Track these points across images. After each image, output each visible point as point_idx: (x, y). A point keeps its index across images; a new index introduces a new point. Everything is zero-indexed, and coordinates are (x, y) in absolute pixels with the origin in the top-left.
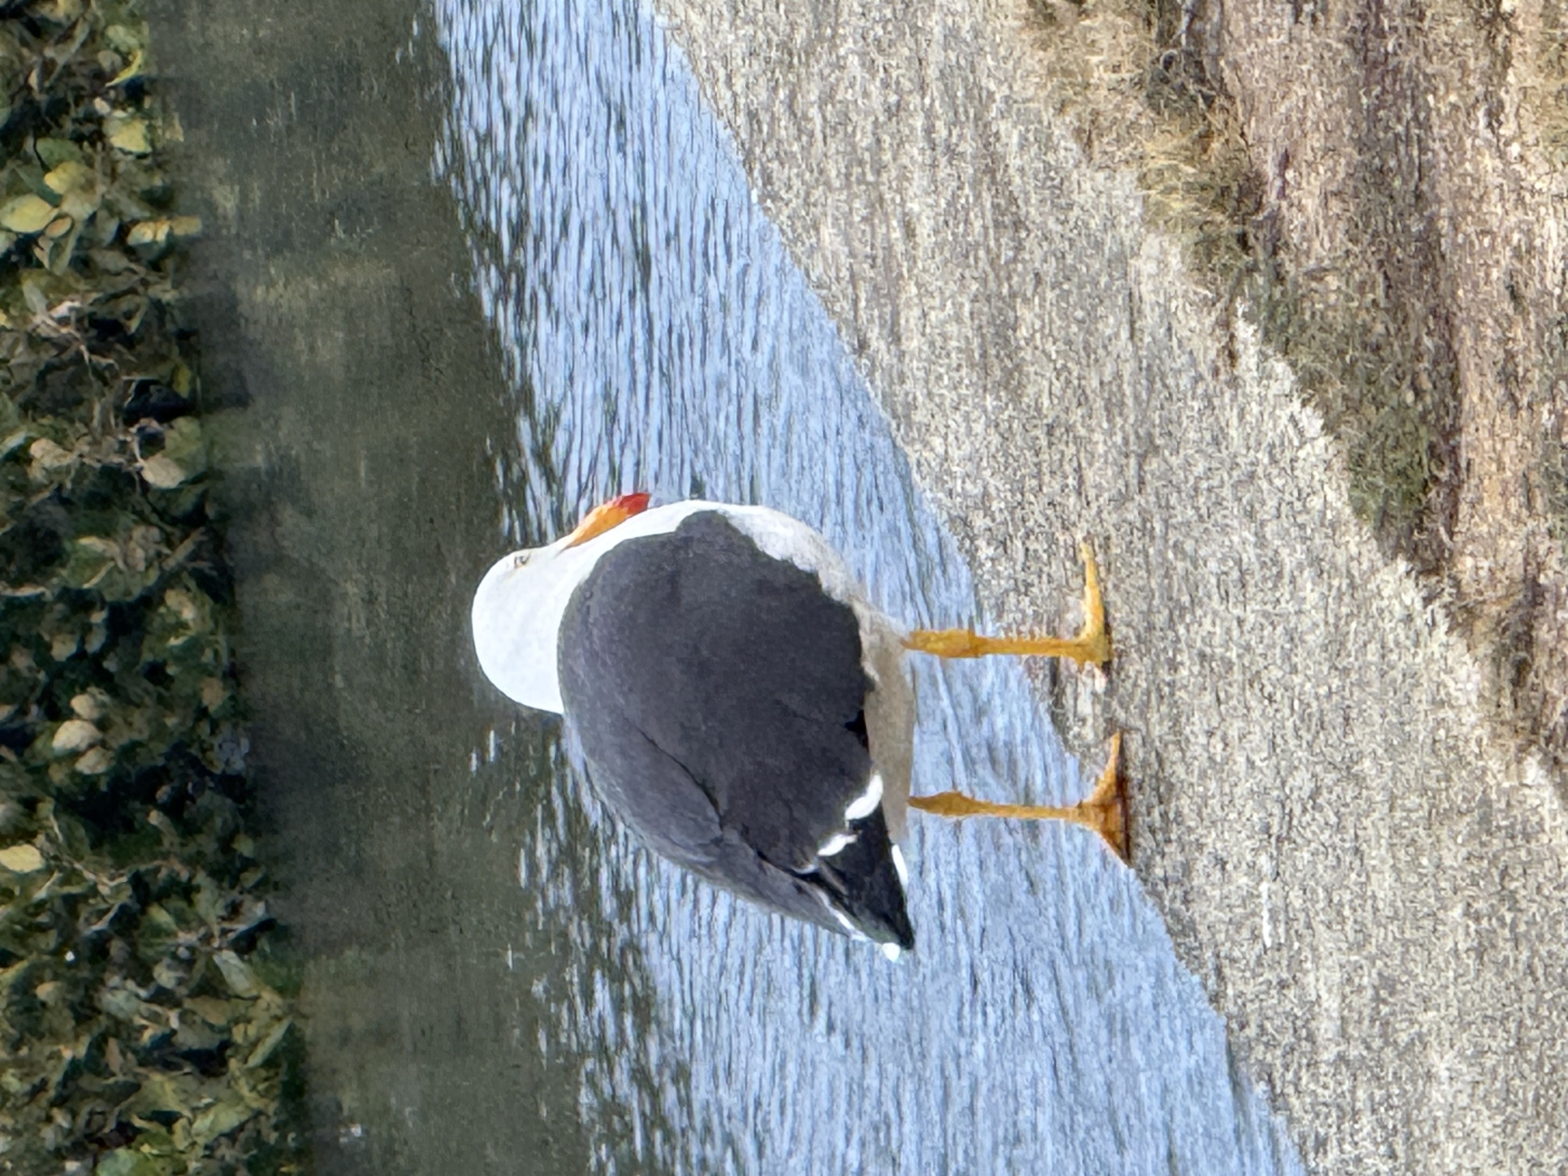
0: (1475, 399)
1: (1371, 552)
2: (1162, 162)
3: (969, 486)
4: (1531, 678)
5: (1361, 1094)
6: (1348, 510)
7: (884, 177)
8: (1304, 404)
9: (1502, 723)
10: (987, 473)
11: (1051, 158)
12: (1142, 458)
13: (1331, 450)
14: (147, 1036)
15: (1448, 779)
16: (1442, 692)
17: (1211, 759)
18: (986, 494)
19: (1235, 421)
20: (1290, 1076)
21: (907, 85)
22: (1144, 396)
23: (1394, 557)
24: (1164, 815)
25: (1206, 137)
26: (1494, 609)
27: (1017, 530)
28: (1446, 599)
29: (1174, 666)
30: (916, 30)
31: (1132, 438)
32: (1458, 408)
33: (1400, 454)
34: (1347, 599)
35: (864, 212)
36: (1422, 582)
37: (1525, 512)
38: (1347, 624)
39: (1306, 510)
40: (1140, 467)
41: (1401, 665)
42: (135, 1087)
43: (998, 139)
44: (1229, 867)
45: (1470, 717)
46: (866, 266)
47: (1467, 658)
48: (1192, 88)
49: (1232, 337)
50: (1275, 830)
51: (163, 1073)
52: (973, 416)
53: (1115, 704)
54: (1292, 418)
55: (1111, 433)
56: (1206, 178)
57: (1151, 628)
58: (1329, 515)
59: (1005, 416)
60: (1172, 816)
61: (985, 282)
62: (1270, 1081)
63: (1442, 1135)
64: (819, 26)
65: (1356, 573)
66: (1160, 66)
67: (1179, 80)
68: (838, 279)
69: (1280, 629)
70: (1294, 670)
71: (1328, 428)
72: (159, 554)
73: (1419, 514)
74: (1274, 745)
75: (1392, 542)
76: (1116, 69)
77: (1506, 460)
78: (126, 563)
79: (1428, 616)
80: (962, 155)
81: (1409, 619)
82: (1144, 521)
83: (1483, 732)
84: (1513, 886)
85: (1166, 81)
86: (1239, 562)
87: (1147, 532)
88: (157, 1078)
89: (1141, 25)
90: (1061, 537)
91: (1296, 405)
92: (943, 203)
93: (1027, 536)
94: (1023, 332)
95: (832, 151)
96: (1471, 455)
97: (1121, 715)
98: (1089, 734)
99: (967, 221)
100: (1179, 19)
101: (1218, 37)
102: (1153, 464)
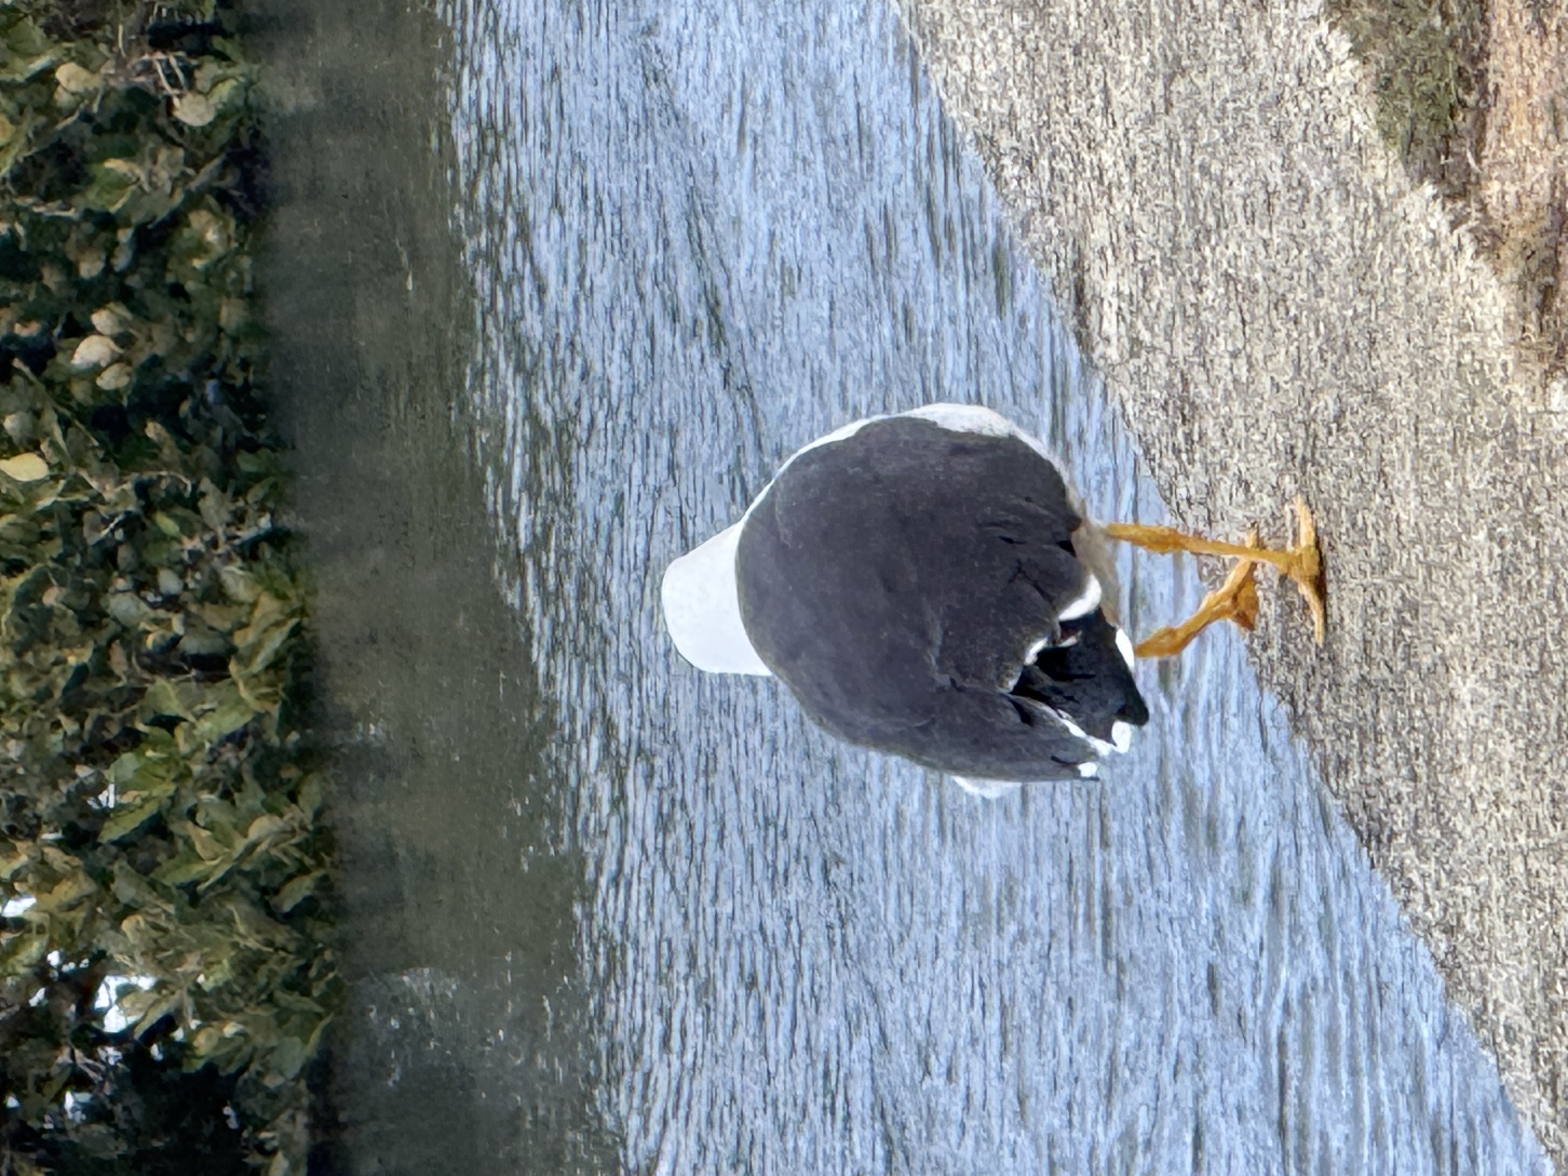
0: (1504, 23)
1: (1398, 178)
3: (995, 105)
4: (1558, 304)
5: (1382, 715)
6: (1375, 134)
8: (1332, 26)
9: (1528, 348)
10: (1014, 93)
12: (1170, 79)
13: (1359, 73)
14: (150, 641)
15: (1474, 404)
16: (1468, 315)
17: (1235, 380)
18: (1012, 113)
19: (1262, 43)
20: (1312, 697)
22: (1172, 17)
23: (1421, 182)
24: (1188, 436)
26: (1521, 235)
27: (1042, 150)
28: (1472, 223)
29: (1199, 288)
31: (1160, 58)
32: (1487, 34)
33: (1427, 78)
34: (1373, 221)
36: (1449, 205)
37: (1551, 138)
38: (1374, 248)
39: (1333, 132)
40: (1166, 87)
41: (1428, 288)
42: (139, 692)
44: (1253, 489)
45: (1496, 341)
47: (1493, 281)
50: (1299, 452)
51: (168, 678)
52: (1000, 36)
53: (1140, 325)
54: (1319, 43)
55: (1138, 55)
57: (1176, 248)
58: (1356, 137)
59: (1032, 36)
60: (1196, 438)
62: (1293, 703)
63: (1464, 759)
65: (1383, 197)
69: (1305, 252)
70: (1320, 293)
71: (1356, 52)
72: (184, 174)
73: (1446, 137)
74: (1298, 368)
75: (1419, 165)
77: (1534, 84)
78: (151, 183)
79: (1454, 241)
81: (1434, 243)
82: (1171, 141)
83: (1509, 357)
84: (1537, 510)
86: (1266, 184)
87: (1173, 150)
88: (161, 682)
90: (1085, 155)
91: (1324, 27)
93: (1053, 156)
96: (1500, 80)
97: (1145, 336)
98: (1113, 353)
102: (1180, 86)
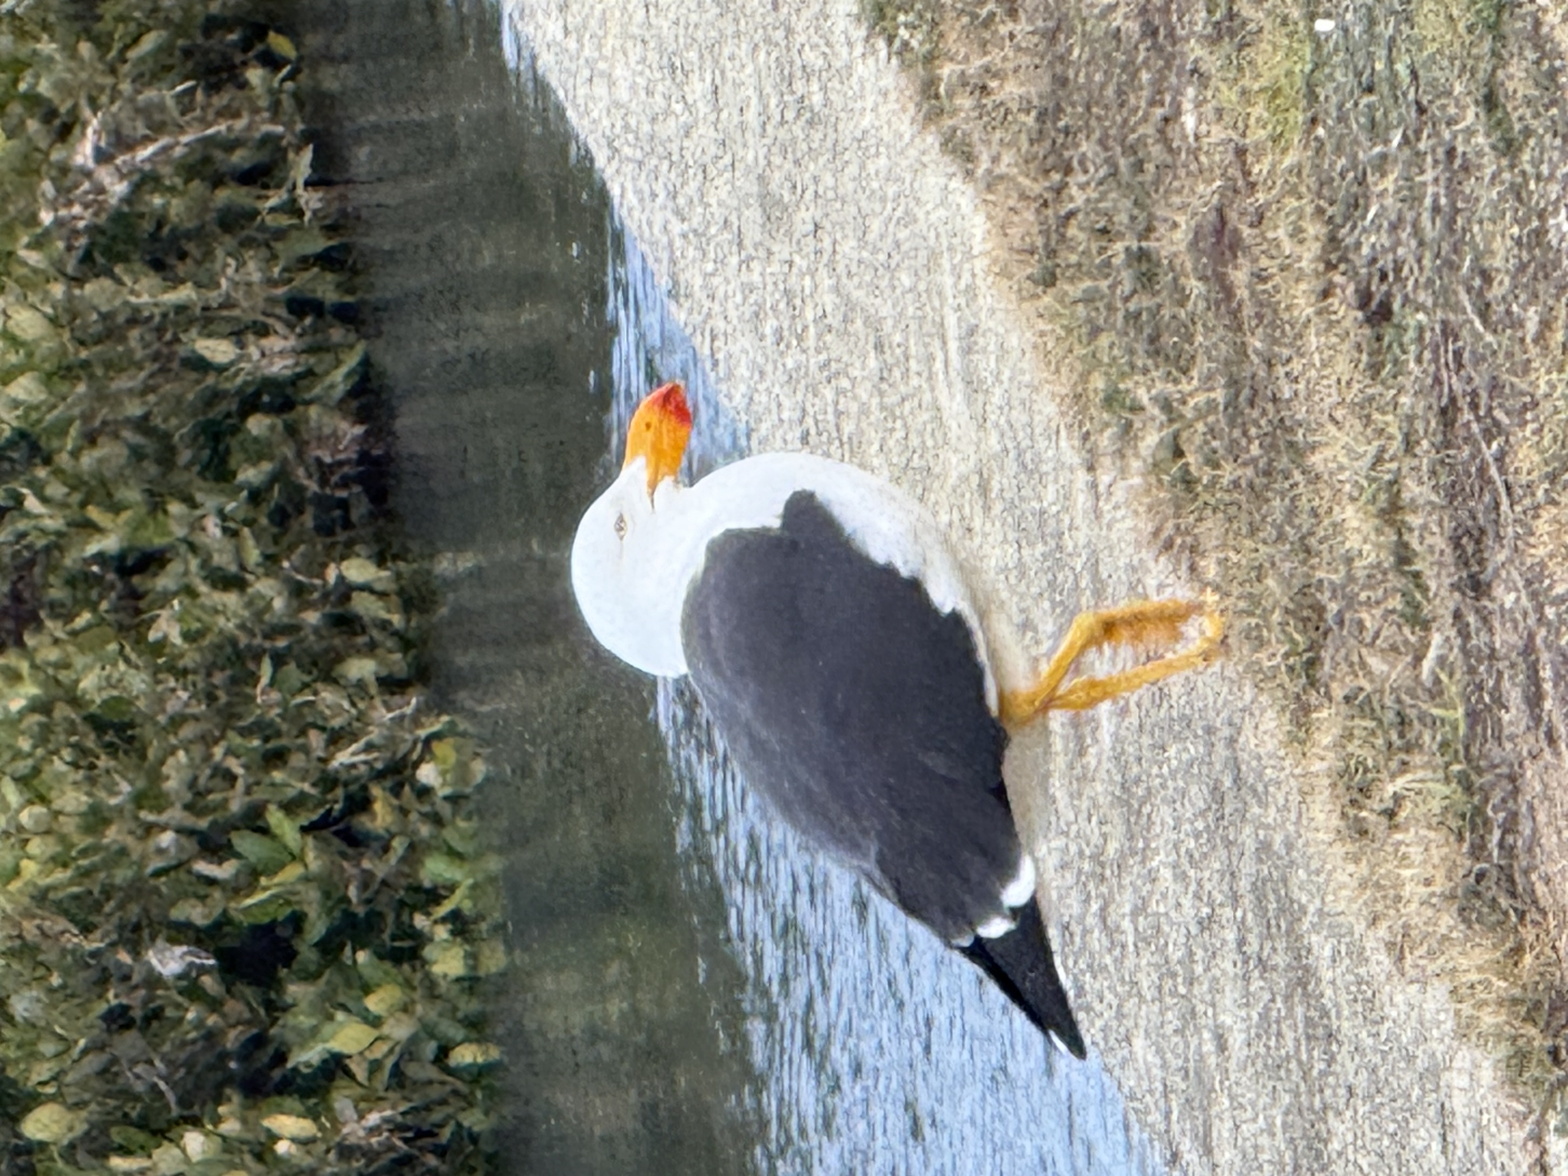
2: (1474, 977)
7: (1196, 990)
11: (1362, 971)
21: (1219, 898)
25: (1518, 951)
30: (1229, 844)
35: (1177, 1023)
43: (1309, 951)
46: (1178, 1079)
48: (1504, 902)
49: (1544, 1152)
56: (1517, 992)
61: (1297, 1095)
64: (1131, 838)
66: (1472, 879)
67: (1490, 894)
68: (1151, 1092)
76: (1428, 882)
80: (1274, 968)
85: (1478, 895)
89: (1452, 839)
92: (1255, 1016)
94: (1335, 1145)
95: (1144, 962)
99: (1279, 1034)
100: (1490, 832)
101: (1530, 850)
